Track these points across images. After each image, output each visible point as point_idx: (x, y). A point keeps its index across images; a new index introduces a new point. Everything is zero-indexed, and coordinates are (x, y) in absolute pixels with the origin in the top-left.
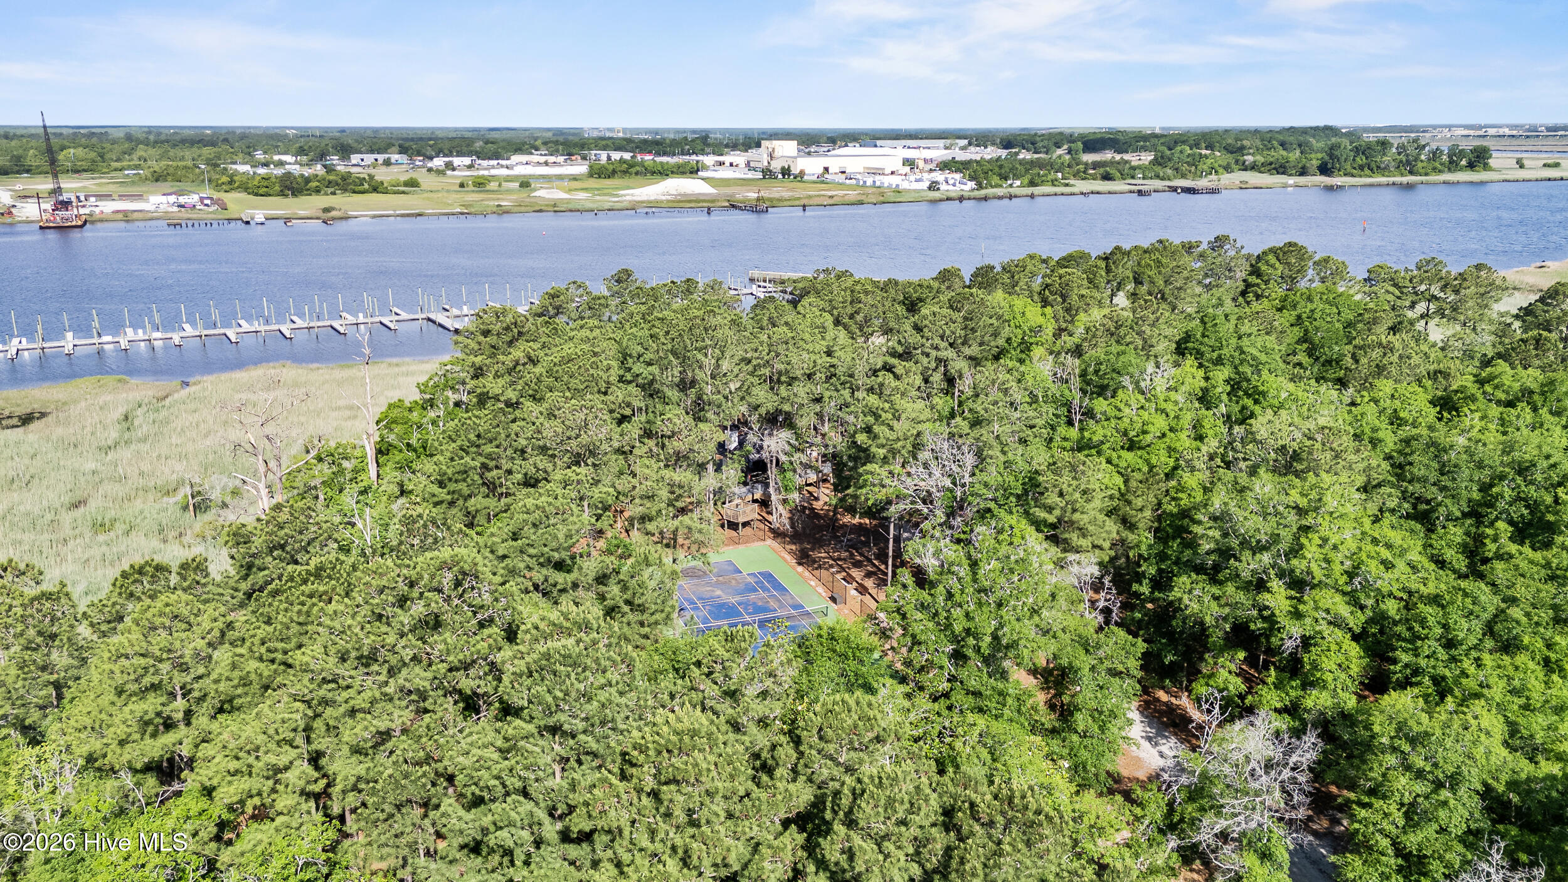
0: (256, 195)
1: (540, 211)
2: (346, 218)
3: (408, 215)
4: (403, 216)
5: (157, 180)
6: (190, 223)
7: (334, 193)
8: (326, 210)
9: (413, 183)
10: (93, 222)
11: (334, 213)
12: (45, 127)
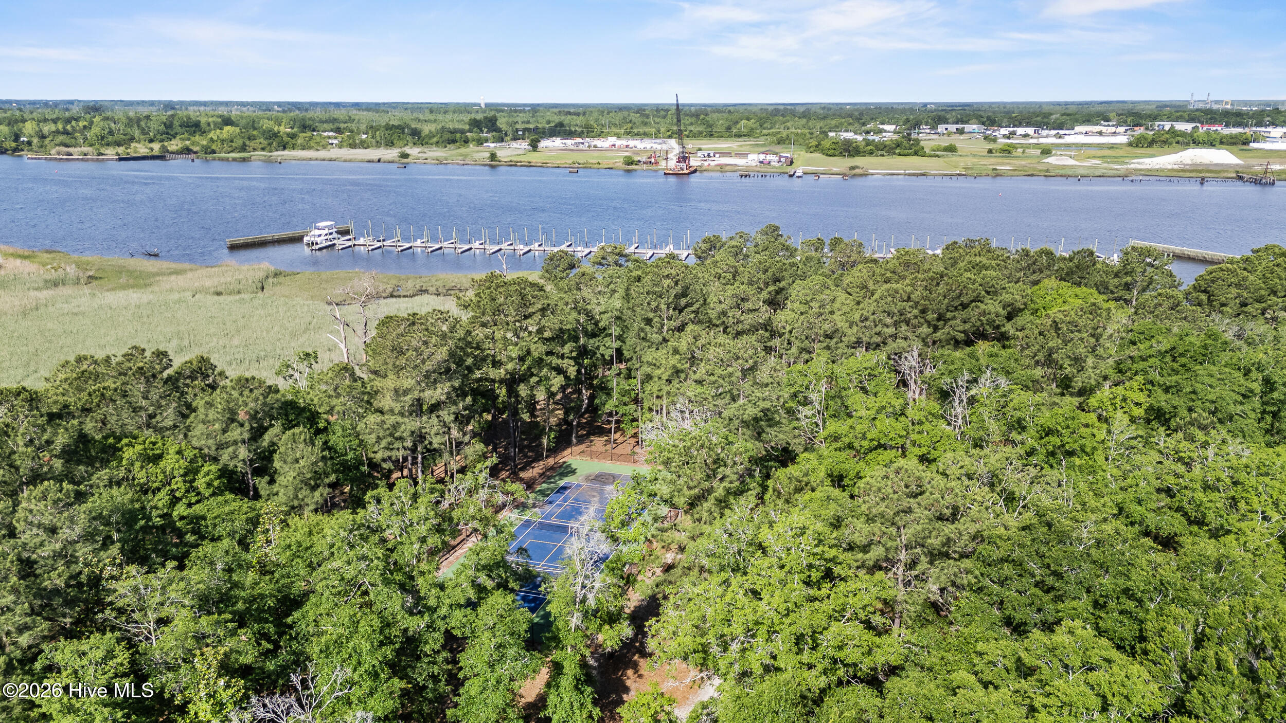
0: (827, 155)
1: (1032, 175)
2: (866, 175)
3: (914, 175)
4: (910, 175)
5: (779, 143)
6: (760, 175)
7: (883, 155)
8: (852, 168)
9: (951, 149)
10: (701, 171)
11: (857, 171)
12: (678, 105)
